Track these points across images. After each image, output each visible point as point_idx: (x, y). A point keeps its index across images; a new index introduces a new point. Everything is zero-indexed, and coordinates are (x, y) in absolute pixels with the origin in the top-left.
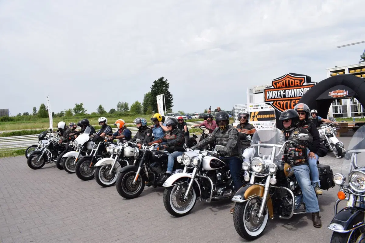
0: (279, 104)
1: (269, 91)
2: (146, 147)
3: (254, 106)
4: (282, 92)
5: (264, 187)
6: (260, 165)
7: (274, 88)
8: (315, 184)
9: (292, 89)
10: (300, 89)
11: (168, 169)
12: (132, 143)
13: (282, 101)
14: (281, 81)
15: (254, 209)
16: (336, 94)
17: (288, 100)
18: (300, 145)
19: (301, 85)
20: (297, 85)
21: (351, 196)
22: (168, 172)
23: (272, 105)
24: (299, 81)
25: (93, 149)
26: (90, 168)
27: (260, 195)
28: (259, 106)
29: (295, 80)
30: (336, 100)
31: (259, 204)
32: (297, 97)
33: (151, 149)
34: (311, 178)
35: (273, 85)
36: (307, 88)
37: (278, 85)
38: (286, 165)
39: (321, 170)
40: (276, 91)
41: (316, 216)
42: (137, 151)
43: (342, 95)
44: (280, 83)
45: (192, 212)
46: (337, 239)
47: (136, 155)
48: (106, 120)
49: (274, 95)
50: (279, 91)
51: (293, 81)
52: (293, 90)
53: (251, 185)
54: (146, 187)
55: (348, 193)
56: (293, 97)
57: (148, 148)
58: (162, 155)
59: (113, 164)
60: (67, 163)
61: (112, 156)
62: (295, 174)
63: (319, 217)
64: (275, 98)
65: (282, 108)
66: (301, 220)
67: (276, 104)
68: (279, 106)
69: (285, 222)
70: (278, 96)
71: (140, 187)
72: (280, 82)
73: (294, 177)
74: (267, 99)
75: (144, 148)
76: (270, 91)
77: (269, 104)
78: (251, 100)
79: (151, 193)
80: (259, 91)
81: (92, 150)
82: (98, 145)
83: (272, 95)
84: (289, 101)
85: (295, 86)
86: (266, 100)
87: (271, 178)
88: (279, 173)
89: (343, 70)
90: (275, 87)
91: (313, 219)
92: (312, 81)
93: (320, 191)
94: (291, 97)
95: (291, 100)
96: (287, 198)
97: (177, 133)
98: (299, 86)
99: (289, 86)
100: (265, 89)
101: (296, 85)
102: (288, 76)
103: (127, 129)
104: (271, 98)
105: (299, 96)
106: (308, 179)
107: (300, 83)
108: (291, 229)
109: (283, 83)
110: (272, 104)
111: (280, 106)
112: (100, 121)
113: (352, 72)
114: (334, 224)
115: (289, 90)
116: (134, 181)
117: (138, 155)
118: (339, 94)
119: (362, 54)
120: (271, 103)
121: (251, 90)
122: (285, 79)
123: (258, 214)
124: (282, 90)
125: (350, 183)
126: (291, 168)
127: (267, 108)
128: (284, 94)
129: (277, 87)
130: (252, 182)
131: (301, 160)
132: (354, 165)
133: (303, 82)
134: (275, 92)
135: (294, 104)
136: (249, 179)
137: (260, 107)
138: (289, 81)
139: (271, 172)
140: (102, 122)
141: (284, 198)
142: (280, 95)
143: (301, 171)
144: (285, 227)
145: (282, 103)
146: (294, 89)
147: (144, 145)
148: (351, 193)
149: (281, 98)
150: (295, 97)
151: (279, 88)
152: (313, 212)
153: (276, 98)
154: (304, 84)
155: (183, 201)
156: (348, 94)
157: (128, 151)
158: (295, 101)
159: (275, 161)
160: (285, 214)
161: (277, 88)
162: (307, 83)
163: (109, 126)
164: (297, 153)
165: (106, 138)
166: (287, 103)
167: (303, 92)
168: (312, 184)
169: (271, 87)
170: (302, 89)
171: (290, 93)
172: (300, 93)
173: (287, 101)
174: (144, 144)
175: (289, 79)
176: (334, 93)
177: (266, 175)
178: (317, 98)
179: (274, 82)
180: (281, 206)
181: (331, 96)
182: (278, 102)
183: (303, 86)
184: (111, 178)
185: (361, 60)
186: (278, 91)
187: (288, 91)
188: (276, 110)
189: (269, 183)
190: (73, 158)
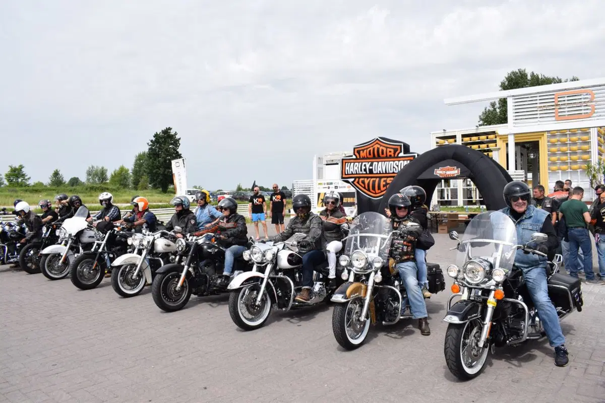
0: (363, 182)
1: (348, 163)
2: (195, 238)
3: (325, 184)
4: (368, 166)
5: (367, 286)
6: (362, 260)
7: (357, 159)
8: (422, 285)
9: (382, 161)
10: (394, 161)
11: (226, 269)
12: (169, 233)
13: (368, 178)
14: (367, 149)
15: (356, 311)
16: (445, 172)
17: (376, 177)
18: (409, 236)
19: (396, 156)
20: (390, 156)
21: (466, 288)
22: (225, 273)
23: (353, 184)
24: (392, 150)
25: (96, 242)
26: (93, 270)
27: (362, 295)
28: (331, 184)
29: (387, 148)
30: (443, 181)
31: (362, 306)
32: (389, 173)
33: (201, 241)
34: (419, 277)
35: (354, 154)
36: (404, 161)
37: (363, 154)
38: (391, 261)
39: (430, 268)
40: (359, 162)
41: (424, 323)
42: (182, 243)
43: (453, 175)
44: (365, 151)
45: (267, 325)
46: (453, 331)
47: (180, 249)
48: (111, 198)
49: (356, 168)
50: (364, 164)
51: (385, 149)
52: (383, 163)
53: (352, 283)
54: (193, 296)
55: (462, 286)
56: (383, 173)
57: (196, 240)
58: (216, 250)
59: (139, 263)
60: (48, 264)
61: (136, 251)
62: (400, 272)
63: (427, 324)
64: (357, 174)
65: (367, 188)
66: (405, 329)
67: (358, 182)
68: (363, 185)
69: (389, 329)
70: (361, 171)
71: (184, 295)
72: (365, 149)
73: (399, 276)
74: (345, 174)
75: (192, 240)
76: (351, 163)
77: (348, 182)
78: (320, 175)
79: (199, 303)
80: (332, 161)
81: (94, 243)
82: (106, 234)
83: (353, 168)
84: (378, 179)
85: (386, 157)
86: (344, 176)
87: (375, 274)
88: (385, 270)
89: (454, 137)
90: (358, 157)
91: (420, 327)
92: (411, 151)
93: (428, 294)
94: (380, 173)
95: (381, 178)
96: (392, 300)
97: (237, 220)
98: (393, 158)
99: (379, 157)
100: (343, 160)
101: (388, 156)
102: (377, 141)
103: (150, 212)
104: (351, 173)
105: (392, 172)
106: (415, 278)
107: (394, 153)
108: (395, 338)
109: (370, 151)
110: (353, 182)
111: (365, 186)
112: (102, 199)
113: (467, 140)
114: (449, 316)
115: (378, 162)
116: (179, 285)
117: (184, 249)
118: (448, 173)
119: (481, 114)
120: (351, 180)
121: (319, 158)
122: (372, 146)
123: (360, 318)
124: (368, 162)
125: (465, 274)
126: (397, 265)
127: (345, 187)
128: (371, 168)
129: (361, 157)
130: (352, 279)
131: (409, 256)
132: (469, 257)
133: (399, 151)
134: (357, 164)
135: (384, 183)
136: (347, 277)
137: (333, 186)
138: (378, 149)
139: (375, 268)
140: (105, 200)
141: (388, 301)
142: (365, 170)
143: (407, 268)
144: (388, 336)
145: (366, 181)
146: (385, 161)
147: (190, 236)
148: (466, 286)
149: (366, 173)
150: (386, 173)
151: (364, 158)
152: (419, 317)
153: (359, 174)
154: (400, 155)
155: (255, 309)
156: (460, 173)
157: (161, 244)
158: (385, 179)
159: (380, 255)
160: (389, 319)
161: (360, 159)
162: (404, 154)
163: (116, 207)
164: (405, 248)
165: (119, 225)
166: (374, 182)
167: (398, 166)
168: (419, 284)
169: (352, 156)
170: (397, 162)
171: (380, 167)
172: (394, 167)
173: (374, 179)
174: (189, 234)
175: (379, 146)
176: (442, 170)
177: (369, 271)
178: (418, 176)
179: (356, 150)
180: (384, 311)
181: (438, 175)
182: (361, 179)
183: (398, 157)
184: (134, 285)
185: (479, 122)
186: (362, 163)
187: (376, 163)
188: (358, 191)
189: (373, 282)
190: (57, 256)
